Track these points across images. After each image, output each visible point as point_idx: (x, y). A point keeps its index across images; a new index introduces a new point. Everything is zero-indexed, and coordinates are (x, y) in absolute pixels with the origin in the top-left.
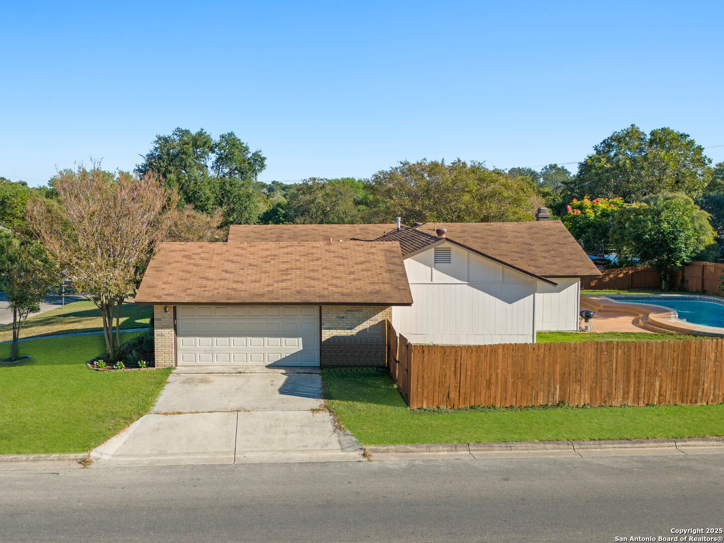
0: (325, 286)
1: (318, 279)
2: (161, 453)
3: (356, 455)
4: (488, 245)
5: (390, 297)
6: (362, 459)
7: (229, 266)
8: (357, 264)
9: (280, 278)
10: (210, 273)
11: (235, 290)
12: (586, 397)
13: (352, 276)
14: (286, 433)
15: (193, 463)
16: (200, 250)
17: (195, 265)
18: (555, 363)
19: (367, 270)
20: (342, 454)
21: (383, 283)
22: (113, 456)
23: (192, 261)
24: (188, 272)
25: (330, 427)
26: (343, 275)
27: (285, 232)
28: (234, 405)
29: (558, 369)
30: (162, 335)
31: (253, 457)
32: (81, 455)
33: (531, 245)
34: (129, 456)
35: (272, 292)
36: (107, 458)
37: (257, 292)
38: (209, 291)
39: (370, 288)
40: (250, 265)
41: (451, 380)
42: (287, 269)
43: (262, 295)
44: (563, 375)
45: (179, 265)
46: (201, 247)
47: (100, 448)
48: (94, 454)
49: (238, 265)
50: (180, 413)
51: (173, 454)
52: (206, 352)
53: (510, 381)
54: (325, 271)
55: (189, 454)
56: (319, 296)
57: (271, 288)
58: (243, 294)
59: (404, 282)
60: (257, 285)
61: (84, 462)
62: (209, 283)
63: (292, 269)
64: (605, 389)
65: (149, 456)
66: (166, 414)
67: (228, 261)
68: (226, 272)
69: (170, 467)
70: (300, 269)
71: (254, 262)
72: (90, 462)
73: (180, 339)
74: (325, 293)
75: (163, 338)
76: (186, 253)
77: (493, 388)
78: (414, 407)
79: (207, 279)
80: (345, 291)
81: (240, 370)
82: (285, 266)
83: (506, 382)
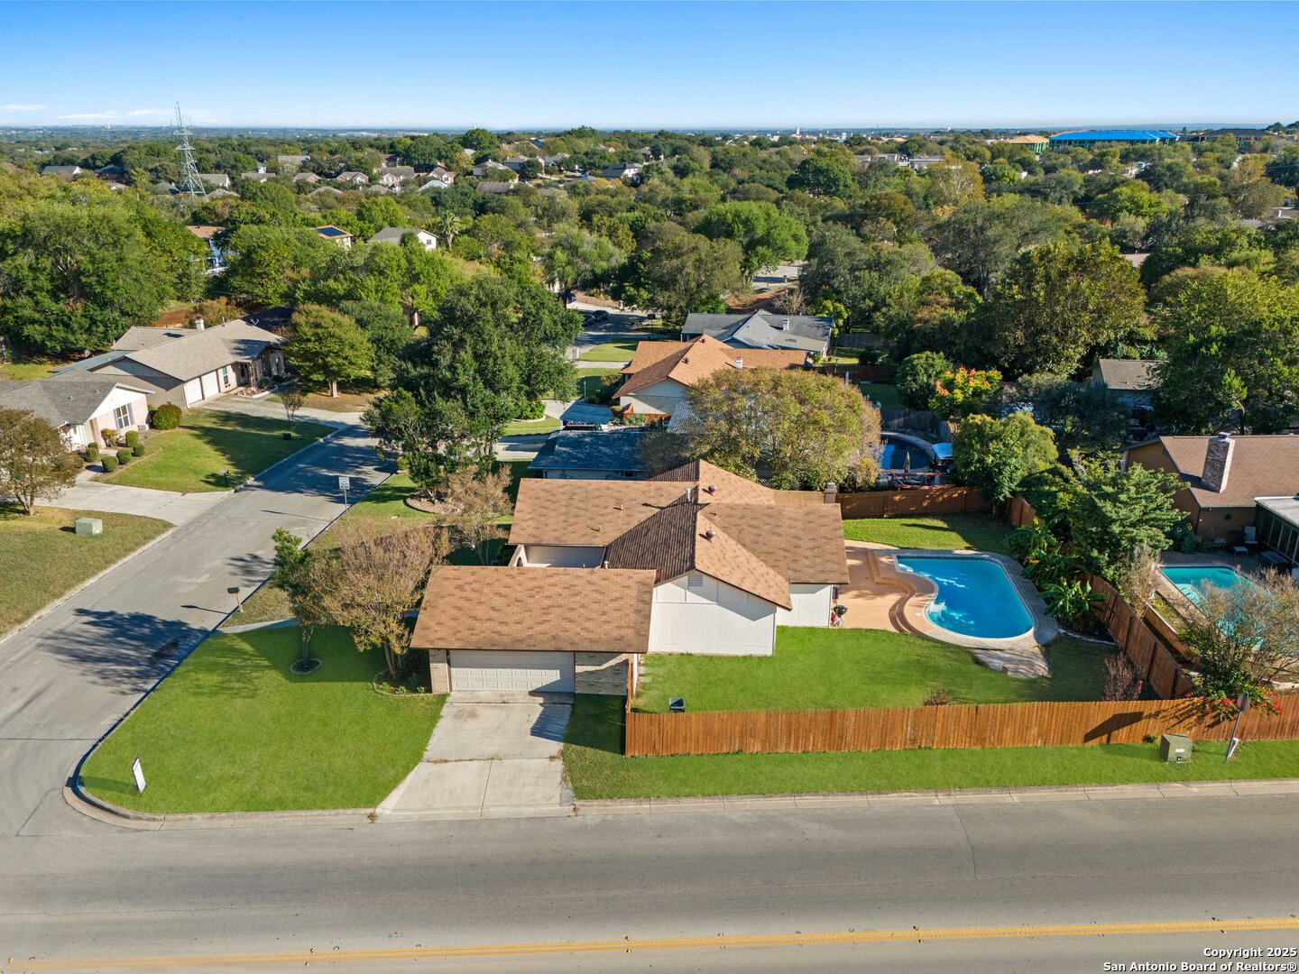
0: (578, 630)
1: (573, 621)
2: (429, 808)
3: (568, 809)
4: (760, 539)
5: (629, 645)
6: (573, 814)
7: (498, 602)
8: (611, 600)
9: (540, 620)
10: (480, 611)
11: (499, 633)
12: (758, 748)
13: (604, 618)
14: (524, 786)
15: (450, 818)
16: (471, 579)
17: (467, 599)
18: (735, 724)
19: (619, 610)
20: (560, 808)
21: (628, 627)
22: (394, 810)
23: (464, 594)
24: (459, 609)
25: (559, 778)
26: (596, 617)
27: (578, 491)
28: (491, 751)
29: (738, 729)
30: (437, 668)
31: (495, 811)
32: (369, 811)
33: (800, 539)
34: (404, 810)
35: (530, 637)
36: (388, 812)
37: (519, 636)
38: (477, 635)
39: (616, 633)
40: (517, 600)
41: (656, 737)
42: (549, 607)
43: (521, 641)
44: (741, 732)
45: (451, 599)
46: (473, 574)
47: (383, 804)
48: (379, 810)
49: (505, 600)
50: (446, 761)
51: (437, 809)
52: (476, 680)
53: (701, 737)
54: (582, 610)
55: (448, 808)
56: (571, 644)
57: (530, 632)
58: (505, 639)
59: (645, 626)
60: (519, 627)
61: (372, 817)
62: (477, 624)
63: (553, 606)
64: (772, 742)
65: (419, 810)
66: (435, 762)
67: (496, 594)
68: (494, 609)
69: (434, 823)
70: (560, 606)
71: (520, 596)
72: (377, 816)
73: (453, 670)
74: (576, 639)
75: (438, 670)
76: (459, 582)
77: (688, 742)
78: (628, 755)
79: (475, 618)
80: (594, 637)
81: (505, 698)
82: (548, 602)
83: (698, 739)
